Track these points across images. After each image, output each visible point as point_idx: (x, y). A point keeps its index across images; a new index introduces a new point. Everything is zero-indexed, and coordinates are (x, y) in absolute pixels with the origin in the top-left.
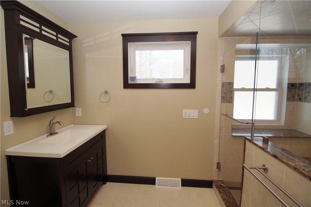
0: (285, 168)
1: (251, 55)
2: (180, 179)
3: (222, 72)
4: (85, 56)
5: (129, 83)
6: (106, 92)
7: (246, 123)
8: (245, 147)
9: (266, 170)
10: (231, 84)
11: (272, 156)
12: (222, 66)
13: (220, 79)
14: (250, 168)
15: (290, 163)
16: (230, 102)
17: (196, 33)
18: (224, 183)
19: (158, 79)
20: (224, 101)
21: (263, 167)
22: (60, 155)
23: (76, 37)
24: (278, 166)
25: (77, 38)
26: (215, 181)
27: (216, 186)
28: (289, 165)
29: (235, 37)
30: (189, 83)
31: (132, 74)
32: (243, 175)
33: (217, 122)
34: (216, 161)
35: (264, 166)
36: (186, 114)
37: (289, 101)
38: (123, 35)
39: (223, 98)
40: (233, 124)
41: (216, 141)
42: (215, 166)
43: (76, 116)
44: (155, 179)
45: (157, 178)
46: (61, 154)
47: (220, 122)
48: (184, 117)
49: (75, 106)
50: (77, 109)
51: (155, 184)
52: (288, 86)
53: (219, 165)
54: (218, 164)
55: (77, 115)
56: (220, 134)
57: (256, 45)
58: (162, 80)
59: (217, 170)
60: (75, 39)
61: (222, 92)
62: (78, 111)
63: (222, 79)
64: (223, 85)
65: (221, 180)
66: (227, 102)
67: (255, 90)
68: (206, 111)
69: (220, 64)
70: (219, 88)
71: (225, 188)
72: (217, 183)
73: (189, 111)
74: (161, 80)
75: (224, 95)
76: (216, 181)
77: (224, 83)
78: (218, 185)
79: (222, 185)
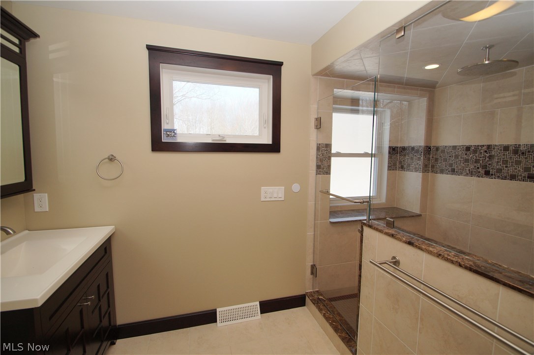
0: (424, 256)
1: (352, 106)
2: (258, 303)
3: (316, 128)
4: (55, 79)
5: (163, 141)
6: (112, 159)
7: (361, 203)
8: (363, 235)
9: (396, 263)
10: (328, 146)
11: (406, 243)
12: (317, 119)
13: (314, 138)
14: (380, 264)
15: (431, 249)
16: (327, 172)
17: (280, 64)
18: (322, 295)
19: (219, 136)
20: (320, 171)
21: (392, 259)
22: (36, 300)
23: (36, 36)
24: (414, 255)
25: (38, 39)
26: (309, 294)
27: (313, 301)
28: (430, 253)
29: (333, 77)
30: (271, 143)
31: (167, 123)
32: (360, 276)
33: (311, 204)
34: (309, 264)
35: (394, 258)
36: (266, 195)
37: (390, 170)
38: (149, 48)
39: (318, 167)
40: (331, 205)
41: (310, 233)
42: (309, 271)
43: (36, 211)
44: (216, 313)
45: (218, 310)
46: (38, 297)
47: (315, 204)
48: (263, 199)
49: (34, 190)
50: (36, 196)
51: (216, 321)
52: (389, 151)
53: (314, 270)
54: (313, 267)
55: (37, 209)
56: (315, 221)
57: (373, 93)
58: (224, 138)
59: (312, 276)
60: (33, 40)
61: (317, 158)
62: (41, 201)
63: (317, 138)
64: (318, 149)
65: (317, 291)
66: (323, 174)
67: (373, 155)
68: (296, 188)
69: (314, 116)
70: (313, 152)
71: (325, 301)
72: (313, 296)
73: (269, 189)
74: (222, 137)
75: (320, 163)
76: (311, 294)
77: (320, 144)
78: (314, 300)
79: (320, 297)
